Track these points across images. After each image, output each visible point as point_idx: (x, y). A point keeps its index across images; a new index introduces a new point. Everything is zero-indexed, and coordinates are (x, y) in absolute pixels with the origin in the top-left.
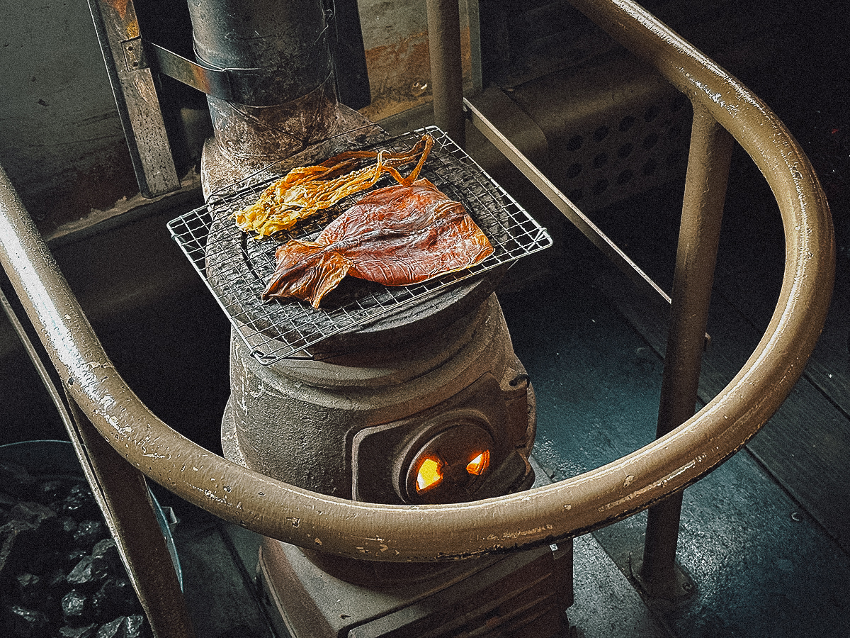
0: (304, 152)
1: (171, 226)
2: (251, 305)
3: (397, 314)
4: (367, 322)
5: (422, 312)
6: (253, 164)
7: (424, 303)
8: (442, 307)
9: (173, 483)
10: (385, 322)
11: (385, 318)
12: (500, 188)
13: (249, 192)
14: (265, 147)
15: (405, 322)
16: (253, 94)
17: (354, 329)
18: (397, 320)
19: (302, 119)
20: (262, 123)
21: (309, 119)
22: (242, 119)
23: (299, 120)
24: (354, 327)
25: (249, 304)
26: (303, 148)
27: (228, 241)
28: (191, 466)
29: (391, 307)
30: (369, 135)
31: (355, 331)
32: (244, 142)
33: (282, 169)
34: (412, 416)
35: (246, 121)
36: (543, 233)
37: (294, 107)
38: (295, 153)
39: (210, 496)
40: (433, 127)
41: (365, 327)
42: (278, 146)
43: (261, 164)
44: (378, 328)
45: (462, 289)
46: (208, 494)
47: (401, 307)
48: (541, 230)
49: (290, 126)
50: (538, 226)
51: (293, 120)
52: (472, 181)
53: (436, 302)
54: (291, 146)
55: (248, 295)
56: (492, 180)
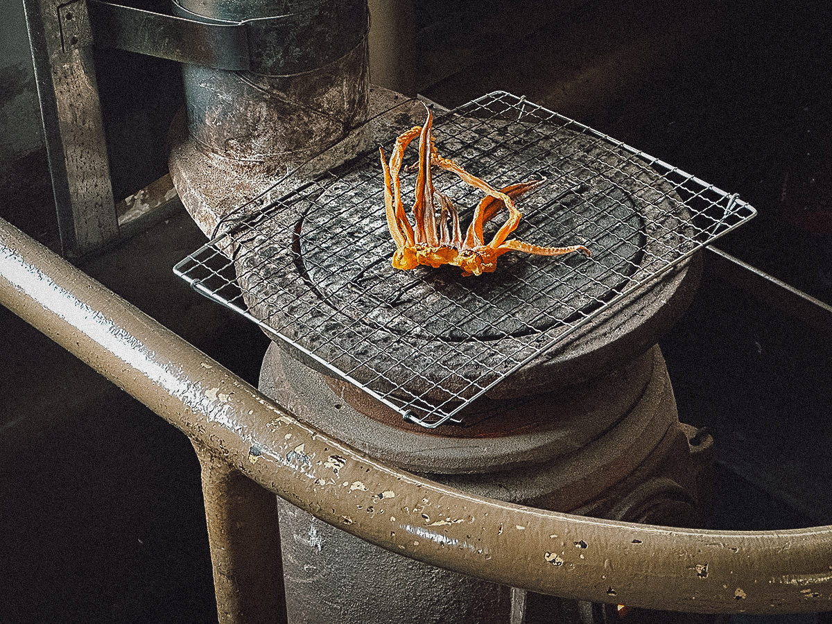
0: (346, 140)
1: (182, 270)
2: (363, 354)
3: (590, 331)
4: (554, 348)
5: (624, 323)
6: (269, 170)
7: (621, 311)
8: (649, 313)
9: (487, 556)
10: (578, 345)
11: (576, 339)
12: (643, 154)
13: (276, 209)
14: (291, 140)
15: (606, 341)
16: (282, 56)
17: (538, 361)
18: (595, 339)
19: (345, 89)
20: (291, 101)
21: (352, 88)
22: (259, 98)
23: (340, 92)
24: (536, 357)
25: (361, 353)
26: (345, 136)
27: (280, 277)
28: (513, 526)
29: (577, 323)
30: (412, 113)
31: (542, 363)
32: (258, 136)
33: (314, 170)
34: (599, 497)
35: (265, 101)
36: (735, 201)
37: (336, 71)
38: (334, 143)
39: (554, 561)
40: (500, 92)
41: (554, 355)
42: (310, 134)
43: (282, 168)
44: (571, 355)
45: (664, 286)
46: (551, 559)
47: (590, 321)
48: (731, 197)
49: (329, 102)
50: (724, 194)
51: (333, 92)
52: (598, 151)
53: (637, 307)
54: (328, 134)
55: (352, 341)
56: (626, 146)
